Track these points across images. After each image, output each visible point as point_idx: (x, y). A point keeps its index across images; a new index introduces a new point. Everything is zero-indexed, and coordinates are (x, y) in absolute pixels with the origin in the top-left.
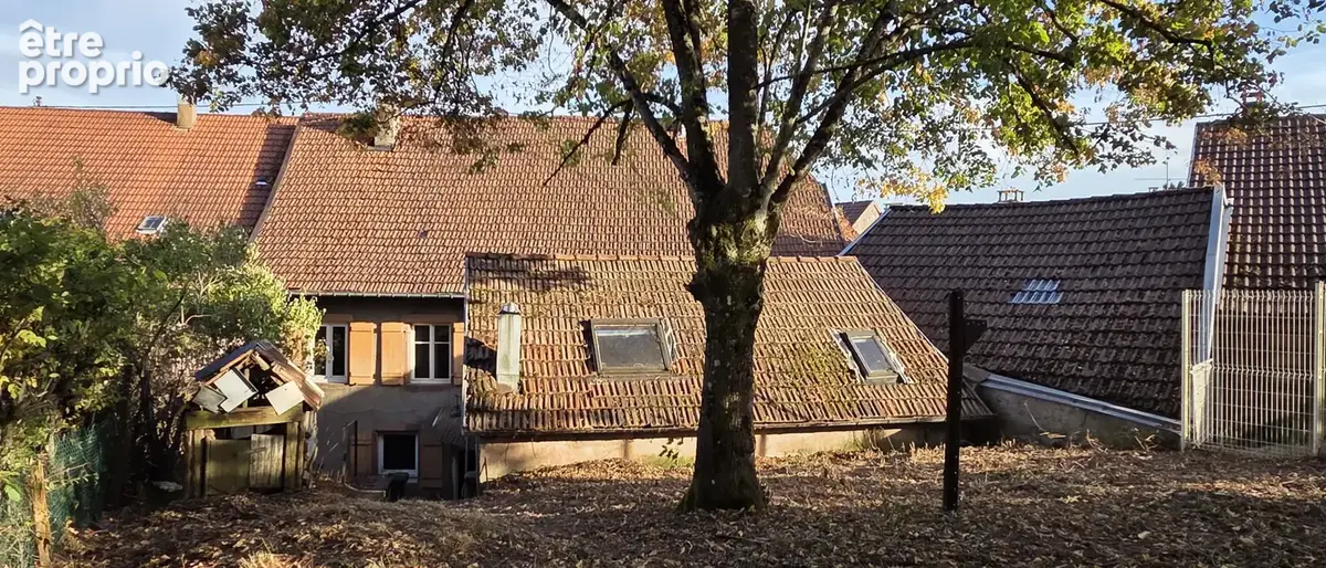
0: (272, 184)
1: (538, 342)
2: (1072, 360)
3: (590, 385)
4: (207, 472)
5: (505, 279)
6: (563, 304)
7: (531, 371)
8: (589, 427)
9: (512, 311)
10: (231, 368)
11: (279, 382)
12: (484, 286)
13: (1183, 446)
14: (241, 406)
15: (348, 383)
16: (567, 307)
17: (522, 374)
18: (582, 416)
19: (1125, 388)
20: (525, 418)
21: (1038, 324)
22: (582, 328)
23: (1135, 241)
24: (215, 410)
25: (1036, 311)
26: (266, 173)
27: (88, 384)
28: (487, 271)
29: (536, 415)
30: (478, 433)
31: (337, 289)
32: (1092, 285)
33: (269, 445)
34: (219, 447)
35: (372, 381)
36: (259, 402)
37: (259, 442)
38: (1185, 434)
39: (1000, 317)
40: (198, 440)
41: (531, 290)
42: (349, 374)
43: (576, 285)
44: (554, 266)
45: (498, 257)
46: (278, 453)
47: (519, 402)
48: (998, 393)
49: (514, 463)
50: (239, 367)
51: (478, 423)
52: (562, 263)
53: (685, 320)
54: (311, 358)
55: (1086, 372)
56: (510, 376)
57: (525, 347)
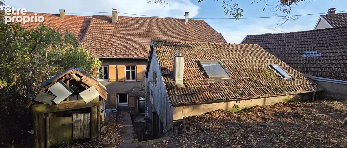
0: (85, 31)
9: (180, 55)
10: (58, 80)
11: (86, 87)
12: (160, 50)
15: (109, 81)
17: (184, 80)
22: (197, 63)
24: (50, 103)
25: (315, 58)
26: (84, 29)
28: (160, 45)
31: (105, 56)
35: (115, 80)
37: (77, 117)
39: (302, 61)
40: (41, 120)
42: (109, 79)
47: (187, 91)
48: (321, 82)
50: (63, 80)
52: (182, 44)
53: (225, 61)
54: (98, 75)
56: (180, 81)
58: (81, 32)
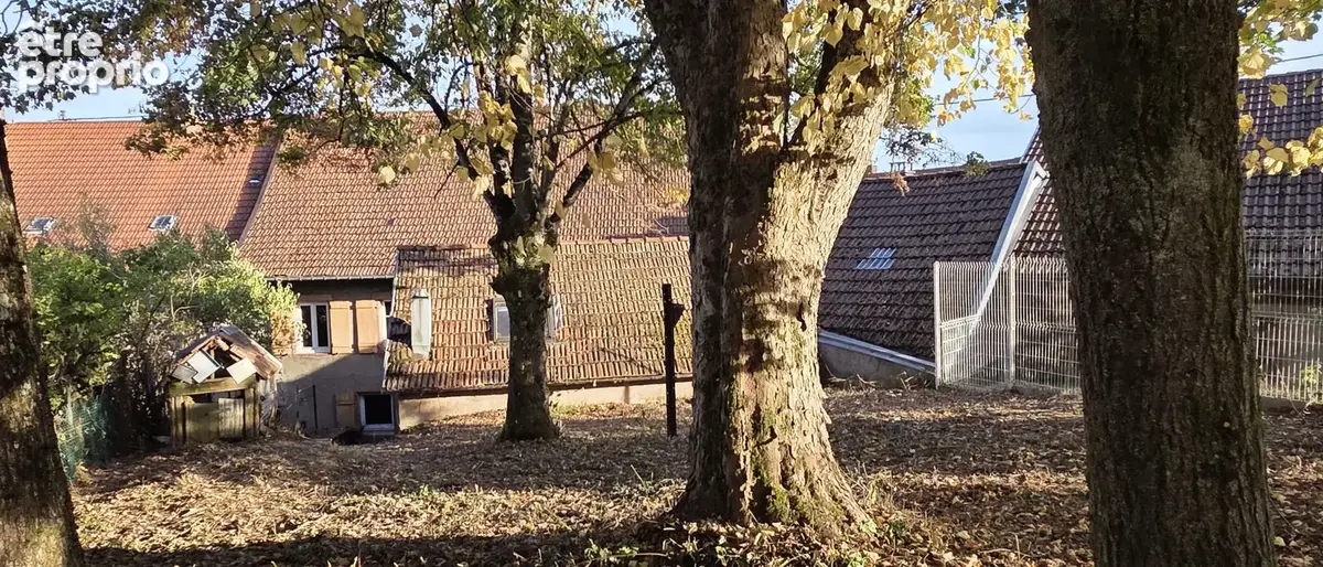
1: (449, 318)
2: (886, 317)
3: (487, 351)
4: (188, 428)
5: (428, 267)
6: (473, 286)
7: (440, 342)
8: (481, 384)
9: (422, 295)
10: (200, 349)
11: (237, 359)
12: (410, 274)
13: (938, 385)
14: (209, 378)
15: (331, 353)
16: (476, 289)
17: (433, 345)
18: (477, 376)
19: (915, 339)
20: (431, 380)
21: (870, 288)
22: (486, 306)
23: (958, 212)
24: (190, 382)
25: (871, 275)
26: (259, 172)
27: (94, 365)
28: (414, 261)
29: (441, 377)
30: (394, 392)
31: (314, 274)
32: (917, 253)
33: (232, 407)
34: (195, 410)
35: (351, 351)
36: (222, 374)
37: (225, 404)
38: (939, 376)
39: (845, 282)
40: (179, 406)
41: (449, 276)
42: (332, 345)
43: (486, 269)
44: (470, 254)
45: (423, 249)
46: (240, 412)
47: (428, 368)
49: (426, 416)
50: (205, 349)
51: (394, 385)
52: (477, 251)
53: (573, 296)
55: (892, 327)
56: (423, 347)
57: (438, 323)
58: (248, 185)
